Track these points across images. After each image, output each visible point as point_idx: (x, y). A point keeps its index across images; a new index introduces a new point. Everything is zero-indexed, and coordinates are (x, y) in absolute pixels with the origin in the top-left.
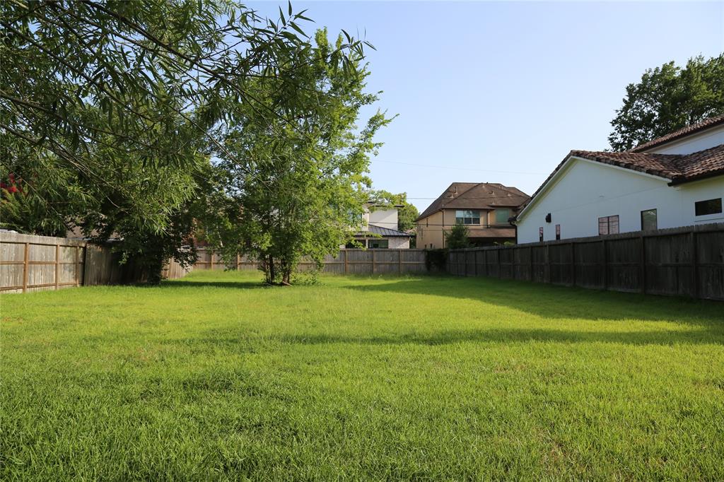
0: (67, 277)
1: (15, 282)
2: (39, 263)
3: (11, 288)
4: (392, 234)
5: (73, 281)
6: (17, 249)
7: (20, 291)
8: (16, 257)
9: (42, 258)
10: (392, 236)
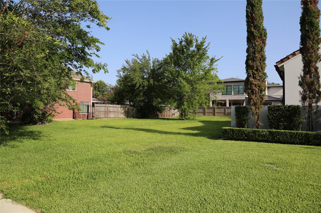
0: (122, 116)
1: (105, 116)
2: (112, 112)
3: (104, 118)
4: (273, 100)
5: (124, 117)
6: (105, 108)
7: (106, 119)
8: (105, 110)
9: (113, 110)
10: (274, 101)
